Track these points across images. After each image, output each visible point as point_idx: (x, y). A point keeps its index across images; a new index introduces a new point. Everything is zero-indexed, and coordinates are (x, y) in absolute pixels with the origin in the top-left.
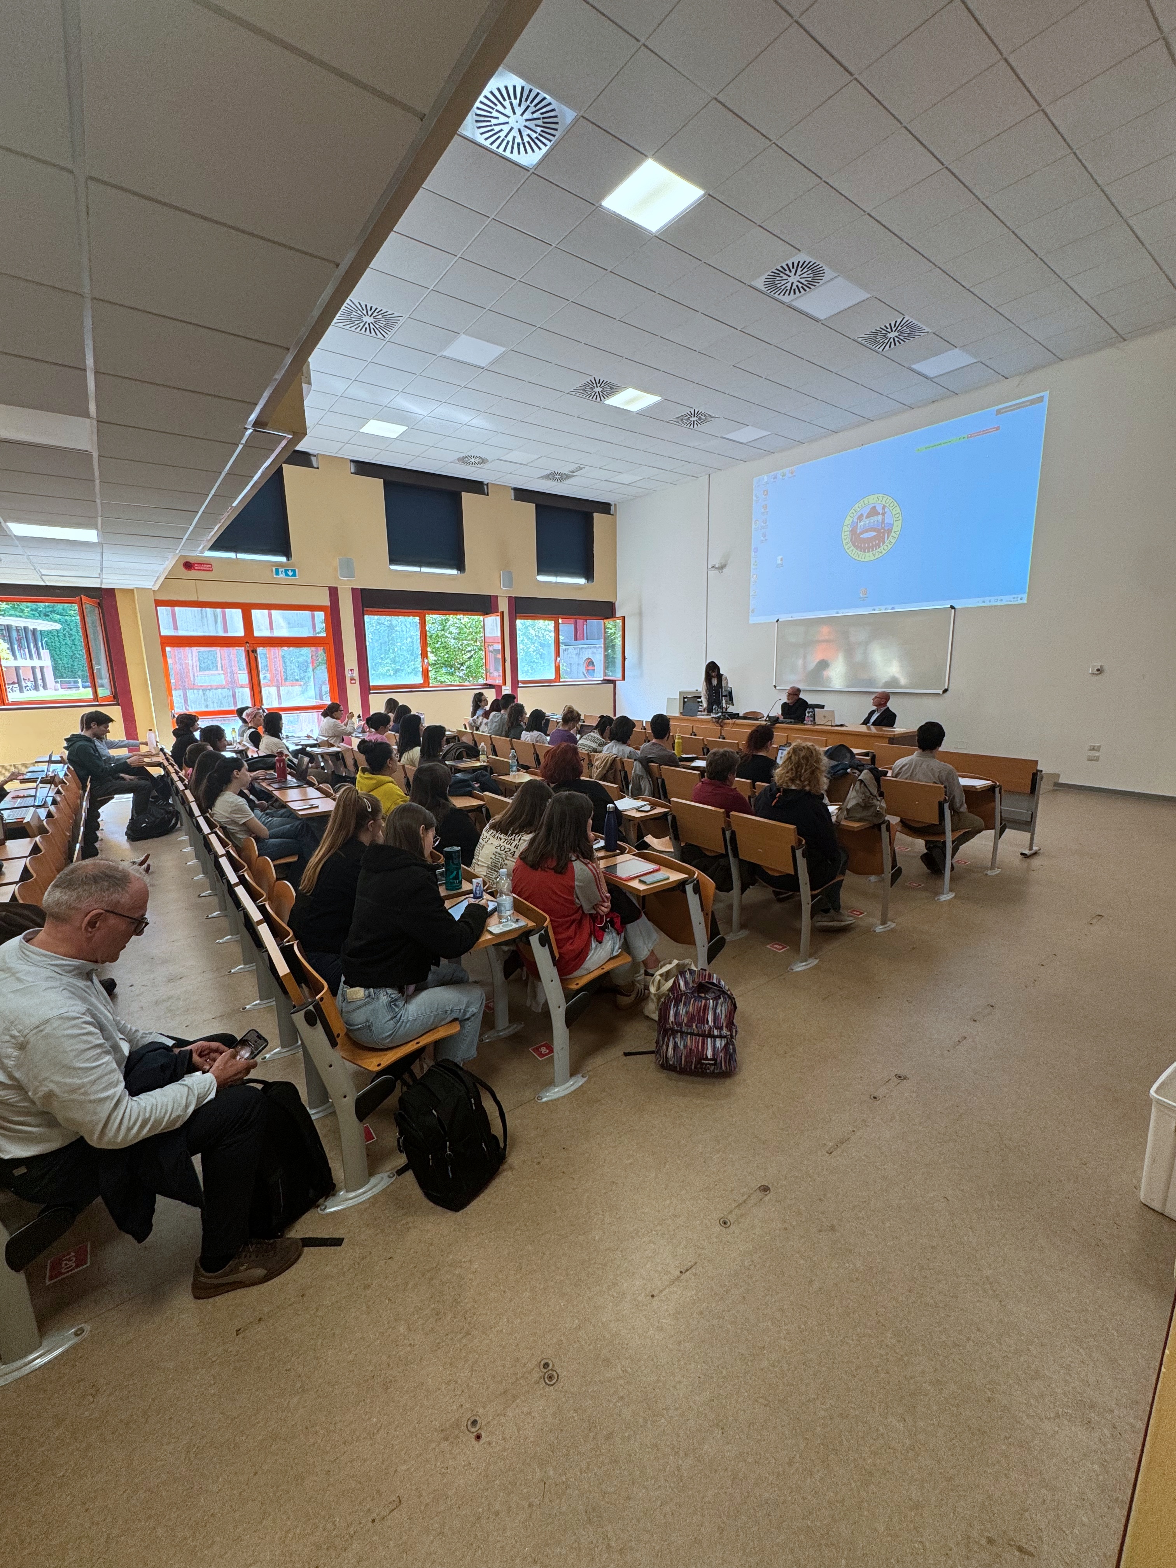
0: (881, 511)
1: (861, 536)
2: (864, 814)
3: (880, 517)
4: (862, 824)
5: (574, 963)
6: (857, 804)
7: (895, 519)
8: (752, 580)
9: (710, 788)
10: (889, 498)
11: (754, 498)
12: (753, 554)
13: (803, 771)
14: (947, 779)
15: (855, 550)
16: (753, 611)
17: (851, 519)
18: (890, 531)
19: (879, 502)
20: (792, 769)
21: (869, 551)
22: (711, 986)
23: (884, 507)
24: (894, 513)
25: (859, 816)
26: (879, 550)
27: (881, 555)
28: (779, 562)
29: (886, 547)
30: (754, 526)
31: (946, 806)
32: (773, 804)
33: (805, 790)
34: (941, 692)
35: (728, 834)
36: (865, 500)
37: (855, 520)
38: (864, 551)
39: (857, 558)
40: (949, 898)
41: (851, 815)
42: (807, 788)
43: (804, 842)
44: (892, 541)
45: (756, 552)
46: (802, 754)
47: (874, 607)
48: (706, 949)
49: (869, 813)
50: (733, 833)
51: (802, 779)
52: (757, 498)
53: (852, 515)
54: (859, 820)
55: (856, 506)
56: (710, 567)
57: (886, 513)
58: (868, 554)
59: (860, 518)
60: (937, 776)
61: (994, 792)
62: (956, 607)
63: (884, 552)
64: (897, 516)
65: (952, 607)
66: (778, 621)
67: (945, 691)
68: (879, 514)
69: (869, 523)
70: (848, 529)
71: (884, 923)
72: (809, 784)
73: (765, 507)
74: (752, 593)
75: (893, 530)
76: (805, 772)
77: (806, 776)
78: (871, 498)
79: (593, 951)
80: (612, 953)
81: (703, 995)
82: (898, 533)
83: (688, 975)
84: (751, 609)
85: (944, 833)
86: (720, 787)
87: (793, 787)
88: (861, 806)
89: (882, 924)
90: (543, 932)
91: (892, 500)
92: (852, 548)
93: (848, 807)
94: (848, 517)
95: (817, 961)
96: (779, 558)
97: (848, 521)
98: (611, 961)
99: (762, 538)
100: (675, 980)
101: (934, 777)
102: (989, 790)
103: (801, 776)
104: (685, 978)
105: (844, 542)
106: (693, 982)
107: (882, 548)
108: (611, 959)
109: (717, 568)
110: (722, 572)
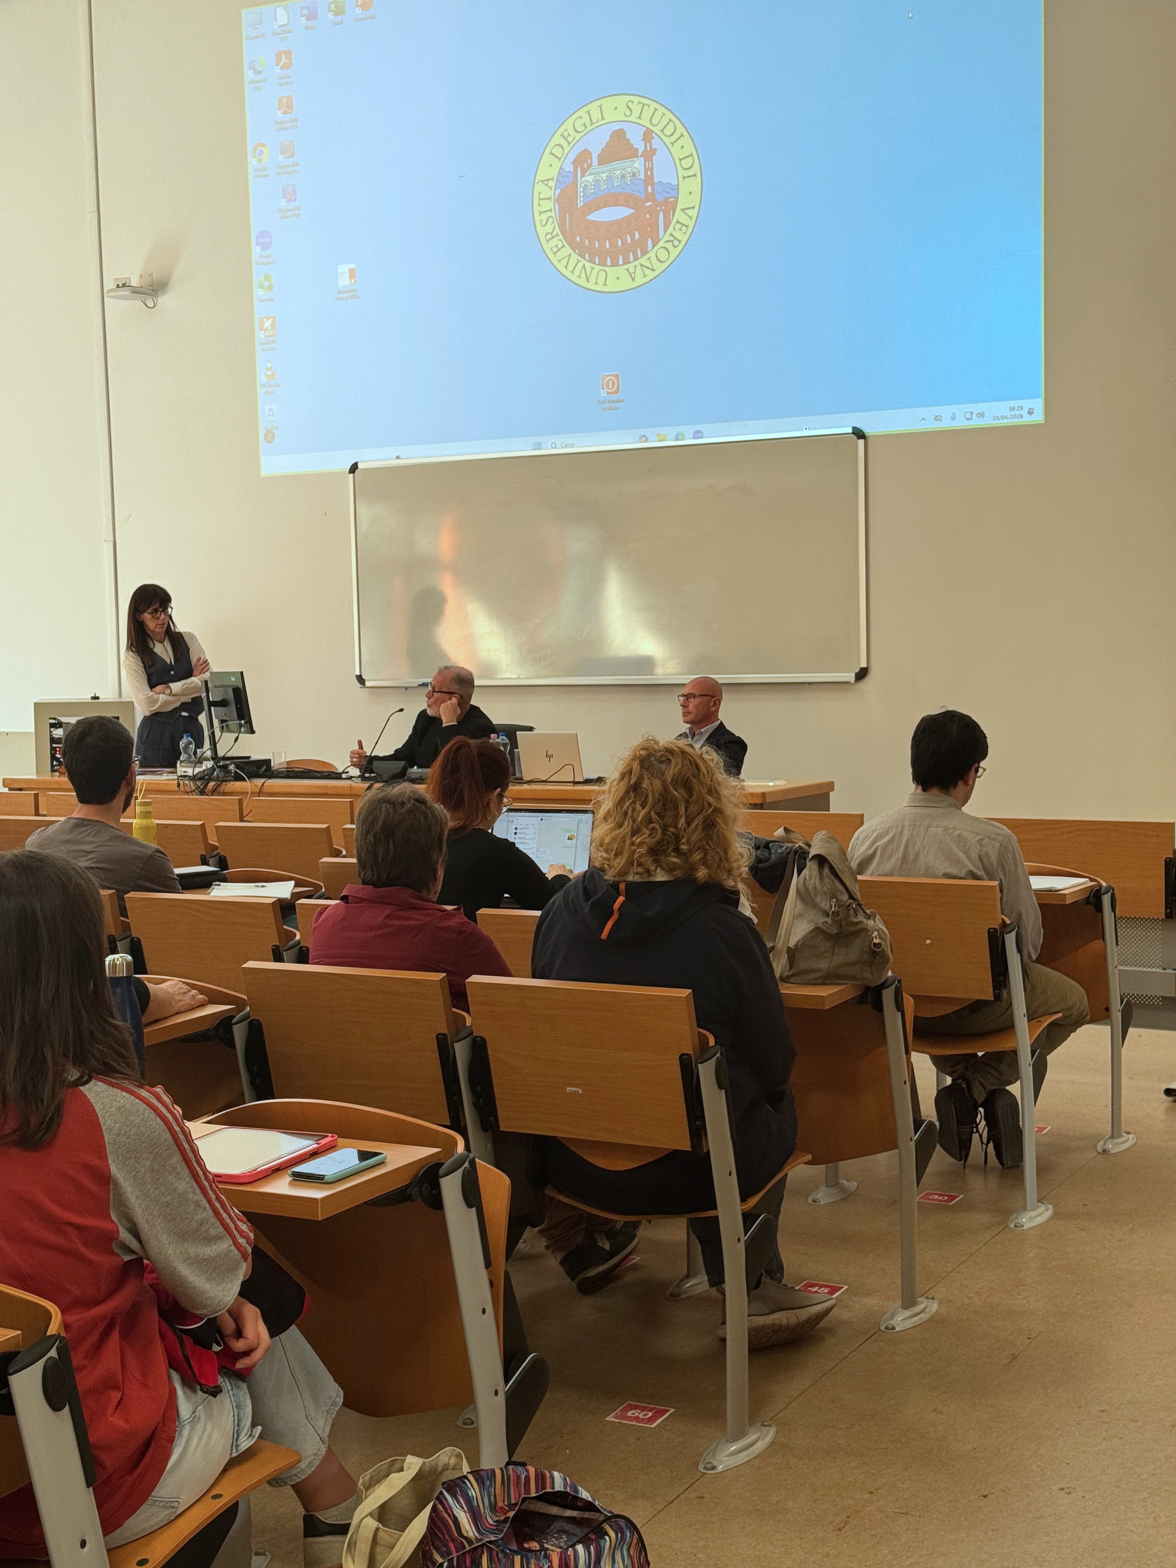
0: (640, 146)
1: (592, 217)
2: (839, 958)
3: (638, 164)
4: (836, 989)
5: (130, 1479)
6: (818, 930)
7: (682, 173)
8: (260, 336)
9: (376, 915)
10: (661, 109)
11: (249, 75)
12: (256, 250)
13: (682, 822)
14: (1001, 864)
15: (575, 257)
16: (270, 436)
17: (557, 165)
18: (670, 206)
19: (633, 118)
20: (648, 820)
21: (615, 264)
22: (555, 1510)
23: (648, 136)
24: (677, 153)
25: (824, 965)
26: (644, 261)
27: (651, 275)
28: (344, 281)
29: (662, 254)
30: (252, 162)
31: (1010, 939)
32: (604, 935)
33: (695, 880)
34: (851, 677)
35: (461, 1051)
36: (594, 108)
37: (569, 168)
38: (603, 263)
39: (583, 283)
40: (1039, 1220)
41: (802, 965)
42: (702, 873)
43: (712, 1042)
44: (677, 234)
45: (265, 247)
46: (671, 772)
47: (647, 431)
48: (500, 1401)
49: (854, 952)
50: (479, 1049)
51: (684, 847)
52: (257, 73)
53: (558, 151)
54: (827, 979)
55: (568, 125)
56: (109, 285)
57: (653, 152)
58: (612, 271)
59: (582, 160)
60: (975, 856)
61: (1099, 908)
62: (868, 431)
63: (660, 268)
64: (687, 163)
65: (859, 434)
66: (354, 468)
67: (862, 674)
68: (634, 154)
69: (610, 178)
70: (549, 193)
71: (909, 1301)
72: (704, 861)
73: (286, 105)
74: (261, 378)
75: (680, 206)
76: (689, 823)
77: (694, 838)
78: (608, 104)
79: (186, 1432)
80: (235, 1443)
81: (535, 1545)
82: (693, 213)
83: (474, 1491)
84: (261, 433)
85: (1009, 1027)
86: (413, 908)
87: (660, 877)
88: (828, 936)
89: (905, 1307)
90: (53, 1353)
91: (669, 115)
92: (567, 250)
93: (792, 944)
94: (547, 159)
95: (772, 1432)
96: (344, 269)
97: (548, 169)
98: (233, 1473)
99: (283, 203)
100: (434, 1509)
101: (969, 857)
102: (1087, 901)
103: (677, 838)
104: (469, 1500)
105: (542, 231)
106: (493, 1508)
107: (652, 254)
108: (232, 1464)
109: (136, 291)
110: (155, 306)
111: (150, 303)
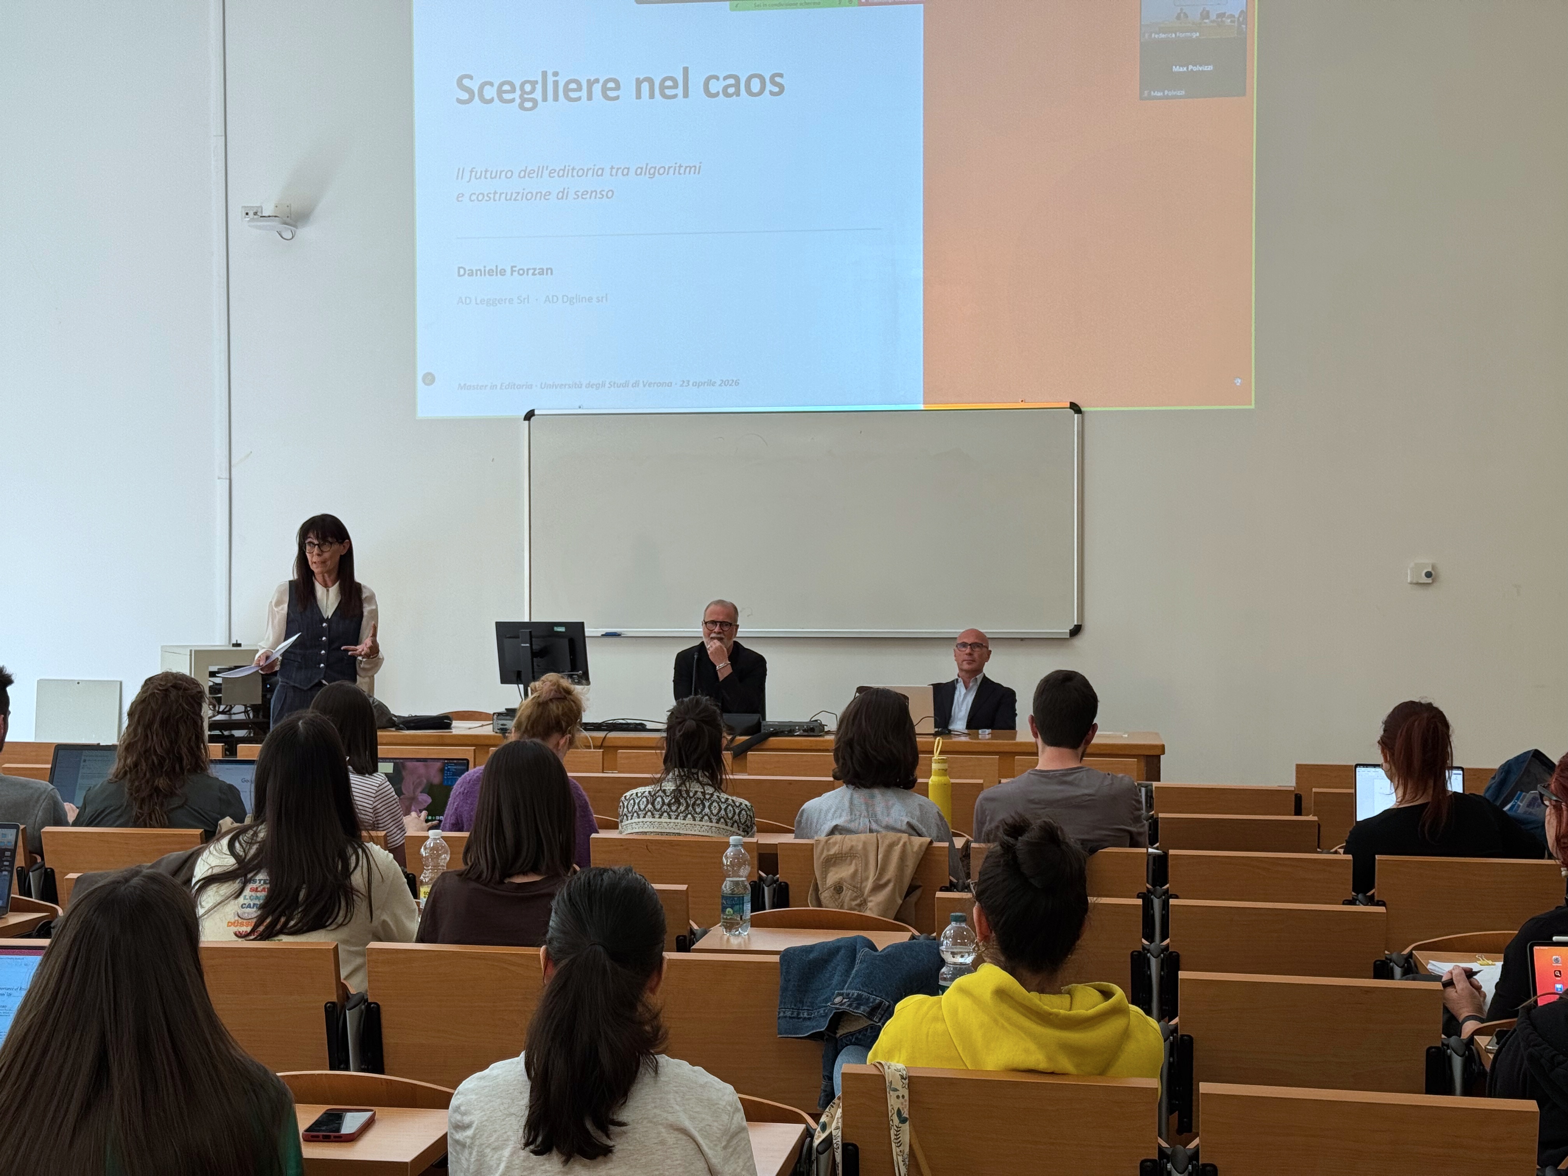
16: (429, 379)
34: (1065, 634)
56: (236, 212)
62: (1082, 406)
65: (1075, 409)
66: (529, 416)
67: (1076, 631)
84: (420, 376)
110: (293, 237)
111: (288, 235)
